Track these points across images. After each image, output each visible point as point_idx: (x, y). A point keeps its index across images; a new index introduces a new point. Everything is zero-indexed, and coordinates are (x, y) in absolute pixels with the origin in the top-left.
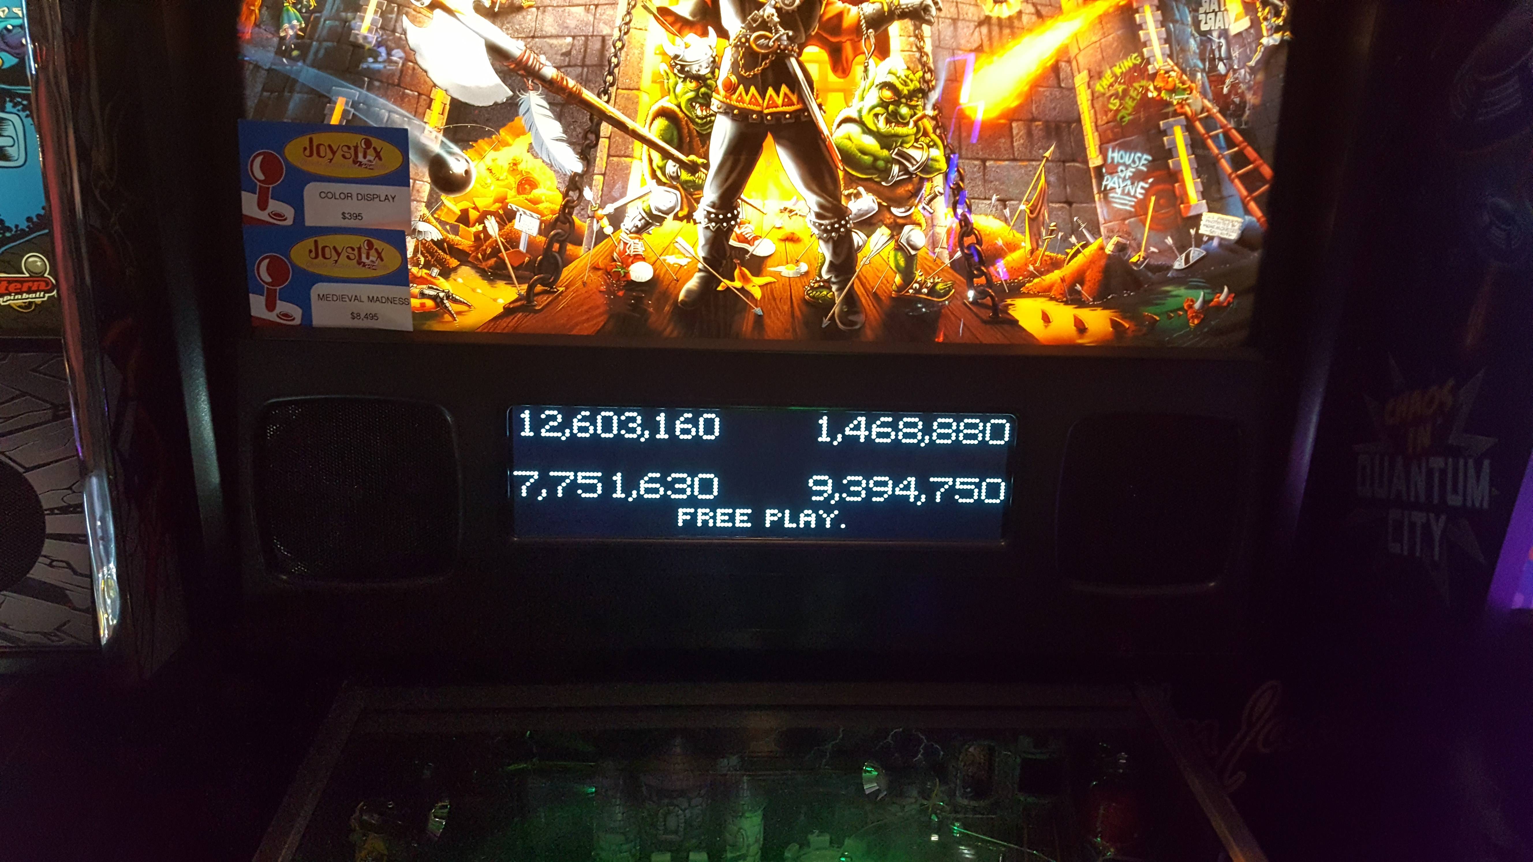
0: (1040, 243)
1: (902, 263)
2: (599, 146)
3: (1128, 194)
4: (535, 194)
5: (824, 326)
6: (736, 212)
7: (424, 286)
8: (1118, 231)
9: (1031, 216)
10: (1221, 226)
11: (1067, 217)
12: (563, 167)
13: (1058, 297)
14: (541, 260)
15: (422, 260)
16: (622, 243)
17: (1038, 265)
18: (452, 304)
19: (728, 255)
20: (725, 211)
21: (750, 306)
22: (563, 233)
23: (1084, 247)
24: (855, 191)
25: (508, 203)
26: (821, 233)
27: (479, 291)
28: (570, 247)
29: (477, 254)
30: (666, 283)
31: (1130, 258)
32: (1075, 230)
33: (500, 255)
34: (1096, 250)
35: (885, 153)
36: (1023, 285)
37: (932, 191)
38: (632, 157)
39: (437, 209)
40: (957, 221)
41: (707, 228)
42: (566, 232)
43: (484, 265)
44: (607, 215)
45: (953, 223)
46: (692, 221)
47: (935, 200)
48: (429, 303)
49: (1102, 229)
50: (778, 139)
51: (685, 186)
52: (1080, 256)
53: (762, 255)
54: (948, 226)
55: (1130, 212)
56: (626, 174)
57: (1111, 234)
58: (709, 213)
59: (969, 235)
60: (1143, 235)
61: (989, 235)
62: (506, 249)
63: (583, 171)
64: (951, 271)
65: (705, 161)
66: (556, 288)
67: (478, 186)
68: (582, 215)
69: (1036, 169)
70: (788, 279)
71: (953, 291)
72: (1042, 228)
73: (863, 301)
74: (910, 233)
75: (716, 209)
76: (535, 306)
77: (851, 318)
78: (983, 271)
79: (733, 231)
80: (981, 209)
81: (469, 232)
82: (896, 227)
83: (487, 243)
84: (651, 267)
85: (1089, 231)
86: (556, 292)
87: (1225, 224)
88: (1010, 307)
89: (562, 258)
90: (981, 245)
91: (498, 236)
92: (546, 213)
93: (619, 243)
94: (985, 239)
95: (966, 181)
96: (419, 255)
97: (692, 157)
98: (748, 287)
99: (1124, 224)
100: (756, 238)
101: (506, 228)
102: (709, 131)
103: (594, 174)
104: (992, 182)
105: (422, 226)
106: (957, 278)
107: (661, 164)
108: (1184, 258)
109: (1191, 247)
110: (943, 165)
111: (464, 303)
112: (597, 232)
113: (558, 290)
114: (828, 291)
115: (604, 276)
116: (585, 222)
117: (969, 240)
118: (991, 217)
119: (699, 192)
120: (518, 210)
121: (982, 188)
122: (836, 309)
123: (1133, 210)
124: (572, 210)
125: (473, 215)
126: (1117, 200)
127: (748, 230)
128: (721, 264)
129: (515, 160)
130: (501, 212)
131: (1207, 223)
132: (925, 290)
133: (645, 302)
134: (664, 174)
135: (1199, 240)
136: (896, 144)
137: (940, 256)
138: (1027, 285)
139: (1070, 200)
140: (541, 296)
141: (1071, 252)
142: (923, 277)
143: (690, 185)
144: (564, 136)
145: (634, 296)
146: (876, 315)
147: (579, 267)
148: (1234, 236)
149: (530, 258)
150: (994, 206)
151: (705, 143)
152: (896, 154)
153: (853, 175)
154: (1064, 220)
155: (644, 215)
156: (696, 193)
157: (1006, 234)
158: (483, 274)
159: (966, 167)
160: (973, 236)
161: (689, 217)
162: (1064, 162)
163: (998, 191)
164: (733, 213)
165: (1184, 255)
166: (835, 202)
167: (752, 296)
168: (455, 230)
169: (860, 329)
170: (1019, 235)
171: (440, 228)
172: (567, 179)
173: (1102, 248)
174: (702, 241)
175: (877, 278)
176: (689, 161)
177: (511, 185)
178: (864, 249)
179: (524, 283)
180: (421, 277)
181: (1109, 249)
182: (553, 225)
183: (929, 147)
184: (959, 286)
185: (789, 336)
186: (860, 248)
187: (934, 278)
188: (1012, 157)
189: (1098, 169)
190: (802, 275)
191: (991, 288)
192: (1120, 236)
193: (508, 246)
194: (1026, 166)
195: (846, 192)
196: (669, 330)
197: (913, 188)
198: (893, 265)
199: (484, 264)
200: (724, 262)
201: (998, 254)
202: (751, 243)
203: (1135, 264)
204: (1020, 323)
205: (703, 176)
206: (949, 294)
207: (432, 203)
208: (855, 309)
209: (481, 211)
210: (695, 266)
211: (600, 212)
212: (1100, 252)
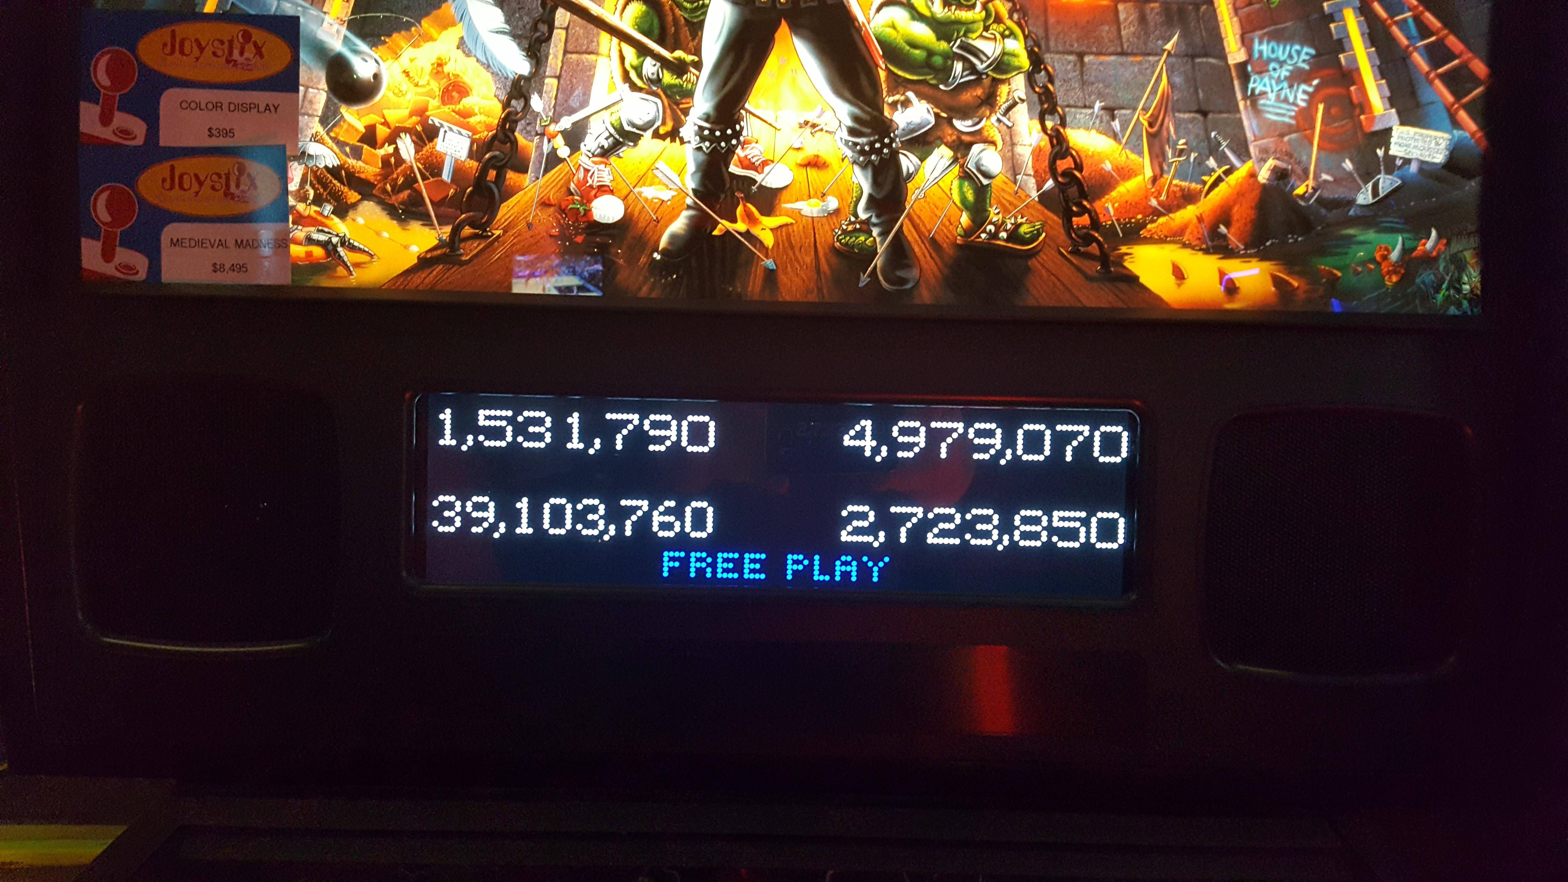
0: (1165, 168)
1: (970, 196)
2: (553, 39)
3: (1286, 100)
4: (466, 103)
5: (861, 285)
6: (738, 127)
7: (312, 229)
8: (1275, 152)
9: (1150, 130)
10: (1420, 144)
11: (1202, 133)
12: (504, 68)
13: (1193, 244)
14: (471, 191)
15: (311, 193)
16: (582, 170)
17: (1163, 197)
18: (348, 253)
19: (728, 185)
20: (723, 126)
21: (758, 256)
22: (502, 156)
23: (1228, 173)
24: (903, 98)
25: (428, 117)
26: (856, 155)
27: (385, 234)
28: (511, 175)
29: (385, 184)
30: (642, 224)
31: (1293, 188)
32: (1213, 150)
33: (416, 185)
34: (1244, 178)
35: (943, 45)
36: (1144, 226)
37: (1010, 98)
38: (597, 54)
39: (334, 126)
40: (1046, 138)
41: (699, 149)
42: (505, 155)
43: (394, 200)
44: (561, 132)
45: (1041, 140)
46: (677, 139)
47: (1014, 110)
48: (318, 252)
49: (1252, 149)
50: (796, 28)
51: (669, 93)
52: (1222, 187)
53: (774, 186)
54: (1034, 144)
55: (1290, 125)
56: (588, 76)
57: (1264, 156)
58: (701, 129)
59: (1063, 157)
60: (1310, 156)
61: (1092, 156)
62: (424, 178)
63: (530, 73)
64: (1039, 207)
65: (696, 59)
66: (490, 231)
67: (390, 95)
68: (528, 132)
69: (1154, 66)
70: (810, 220)
71: (1044, 235)
72: (1167, 147)
73: (917, 249)
74: (981, 155)
75: (712, 123)
76: (461, 255)
77: (900, 273)
78: (1085, 207)
79: (734, 152)
80: (1079, 120)
81: (375, 155)
82: (961, 147)
83: (399, 170)
84: (621, 202)
85: (1234, 152)
86: (490, 237)
87: (1425, 142)
88: (1126, 257)
89: (499, 191)
90: (1081, 171)
91: (413, 161)
92: (480, 130)
93: (578, 170)
94: (1086, 163)
95: (1058, 83)
96: (308, 187)
97: (679, 53)
98: (756, 231)
99: (1282, 141)
100: (765, 163)
101: (425, 149)
102: (702, 18)
103: (545, 77)
104: (1093, 84)
105: (313, 148)
106: (1049, 218)
107: (635, 62)
108: (1370, 189)
109: (1379, 173)
110: (1025, 62)
111: (364, 251)
112: (548, 155)
113: (493, 234)
114: (867, 236)
115: (557, 214)
116: (532, 141)
117: (1063, 165)
118: (1094, 132)
119: (688, 101)
120: (442, 126)
121: (1080, 94)
122: (878, 261)
123: (1293, 122)
124: (515, 124)
125: (382, 132)
126: (1271, 109)
127: (755, 152)
128: (719, 198)
129: (440, 59)
130: (419, 128)
131: (1400, 141)
132: (1003, 235)
133: (613, 250)
134: (640, 76)
135: (1390, 165)
136: (958, 34)
137: (1025, 188)
138: (1149, 226)
139: (1204, 107)
140: (469, 243)
141: (1210, 180)
142: (1000, 216)
143: (675, 90)
144: (507, 27)
145: (597, 243)
146: (935, 269)
147: (522, 202)
148: (1439, 158)
149: (456, 190)
150: (1097, 117)
151: (697, 34)
152: (959, 47)
153: (899, 76)
154: (1197, 136)
155: (612, 131)
156: (683, 101)
157: (1117, 156)
158: (392, 211)
159: (1056, 64)
160: (1069, 159)
161: (674, 135)
162: (1193, 57)
163: (1103, 96)
164: (734, 130)
165: (1370, 185)
166: (875, 113)
167: (761, 243)
168: (357, 153)
169: (912, 288)
170: (1133, 157)
171: (337, 151)
172: (509, 84)
173: (1253, 175)
174: (691, 167)
175: (935, 218)
176: (675, 58)
177: (435, 92)
178: (917, 178)
179: (447, 224)
180: (309, 216)
181: (1264, 176)
182: (488, 145)
183: (1004, 36)
184: (1051, 227)
185: (813, 298)
186: (910, 176)
187: (1016, 218)
188: (1119, 50)
189: (1242, 67)
190: (829, 214)
191: (1097, 231)
192: (1278, 159)
193: (428, 174)
194: (1140, 63)
195: (891, 100)
196: (645, 289)
197: (983, 92)
198: (956, 198)
199: (393, 198)
200: (723, 196)
201: (1105, 184)
202: (759, 170)
203: (1302, 197)
204: (1142, 280)
205: (693, 78)
206: (1037, 239)
207: (328, 118)
208: (906, 261)
209: (393, 127)
210: (681, 202)
211: (553, 128)
212: (1252, 180)
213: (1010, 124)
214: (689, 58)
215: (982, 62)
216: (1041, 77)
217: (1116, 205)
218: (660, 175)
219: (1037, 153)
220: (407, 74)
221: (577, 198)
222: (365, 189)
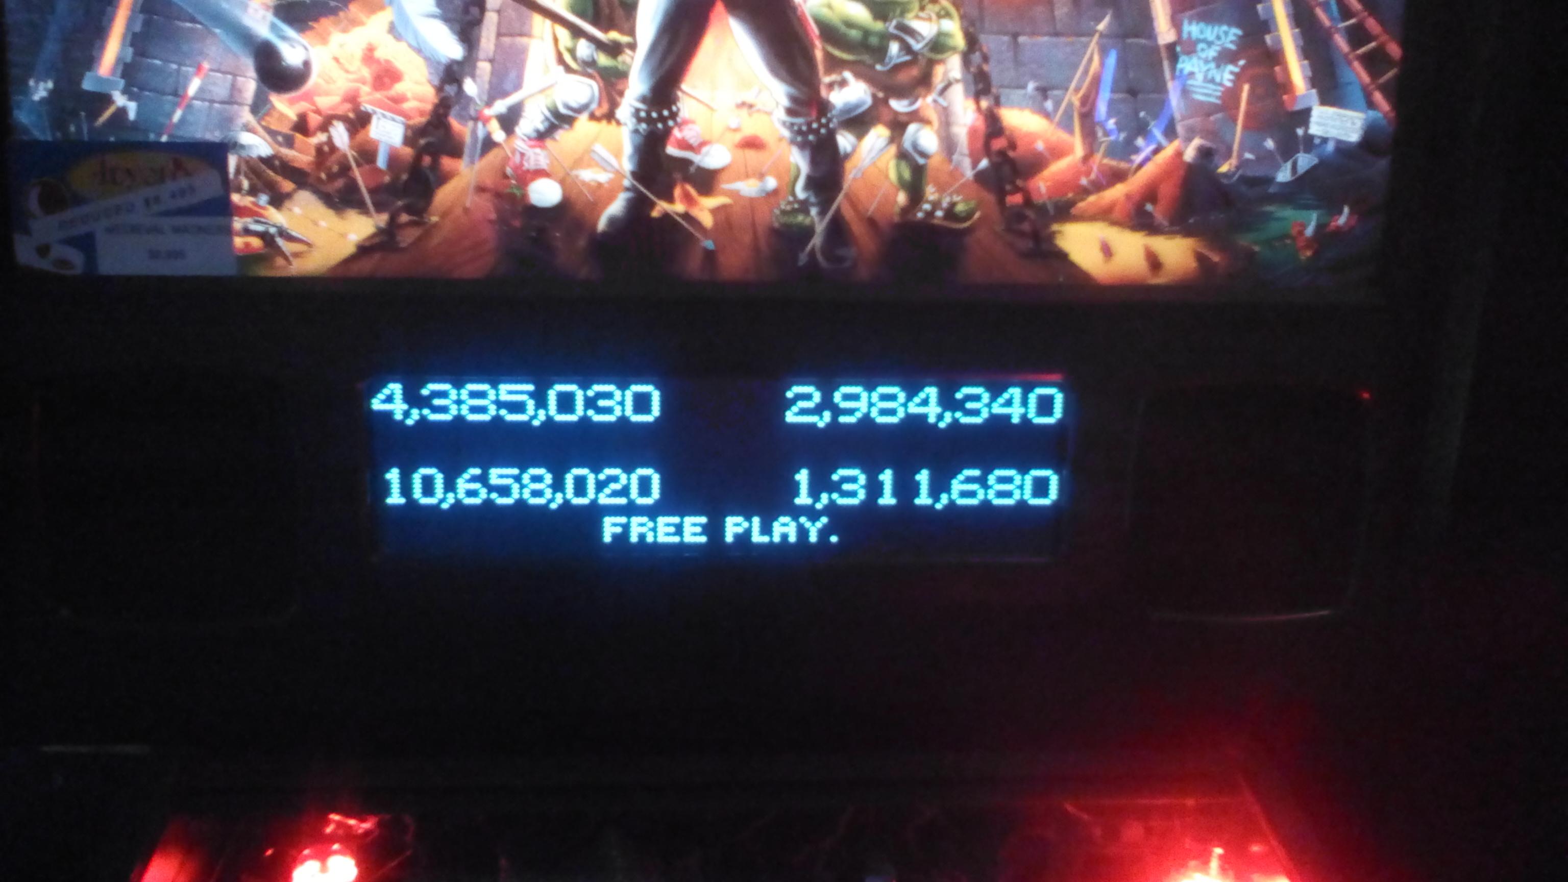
213: (945, 104)
214: (624, 39)
215: (918, 42)
216: (976, 57)
217: (1049, 184)
218: (596, 157)
219: (973, 132)
220: (336, 60)
221: (513, 182)
222: (300, 178)
